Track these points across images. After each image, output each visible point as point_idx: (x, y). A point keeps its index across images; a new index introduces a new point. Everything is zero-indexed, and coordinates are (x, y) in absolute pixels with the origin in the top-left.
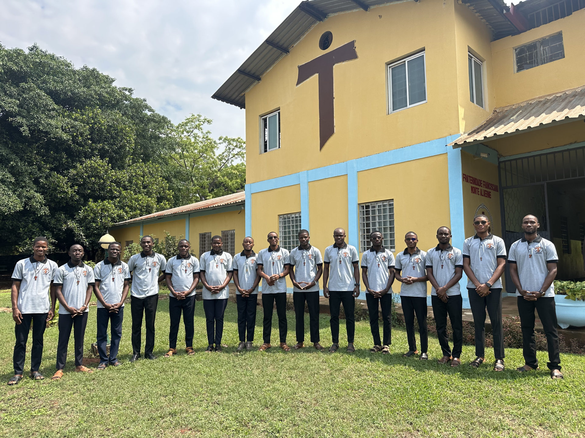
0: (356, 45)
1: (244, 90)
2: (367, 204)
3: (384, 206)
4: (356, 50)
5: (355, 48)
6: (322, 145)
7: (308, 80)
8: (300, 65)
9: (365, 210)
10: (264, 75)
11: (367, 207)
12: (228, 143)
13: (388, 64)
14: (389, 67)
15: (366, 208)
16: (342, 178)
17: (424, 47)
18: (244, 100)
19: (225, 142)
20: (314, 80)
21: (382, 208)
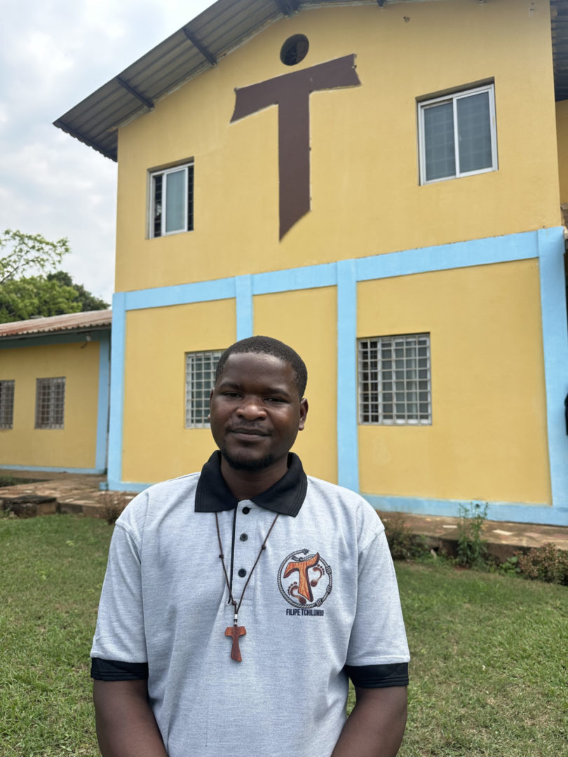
0: (357, 61)
1: (118, 122)
2: (374, 340)
3: (408, 343)
4: (357, 70)
5: (356, 66)
6: (284, 229)
7: (256, 115)
8: (240, 86)
9: (369, 349)
10: (163, 98)
11: (374, 345)
12: (20, 240)
13: (419, 100)
14: (422, 107)
15: (371, 347)
16: (325, 291)
17: (493, 78)
18: (115, 140)
19: (15, 239)
20: (269, 116)
21: (405, 347)
